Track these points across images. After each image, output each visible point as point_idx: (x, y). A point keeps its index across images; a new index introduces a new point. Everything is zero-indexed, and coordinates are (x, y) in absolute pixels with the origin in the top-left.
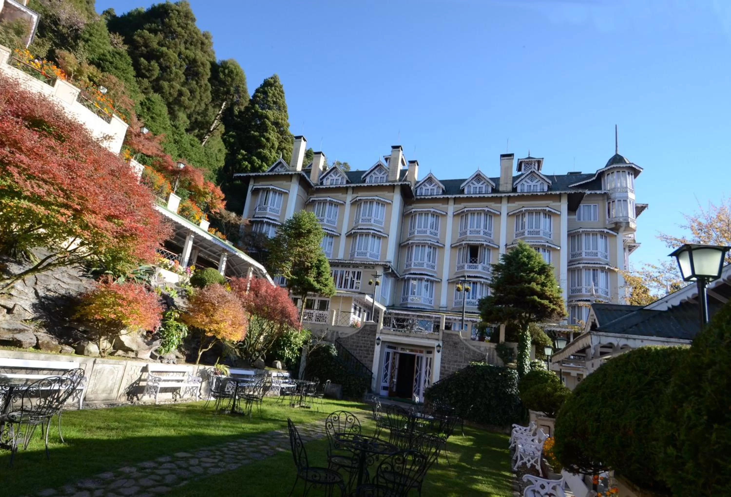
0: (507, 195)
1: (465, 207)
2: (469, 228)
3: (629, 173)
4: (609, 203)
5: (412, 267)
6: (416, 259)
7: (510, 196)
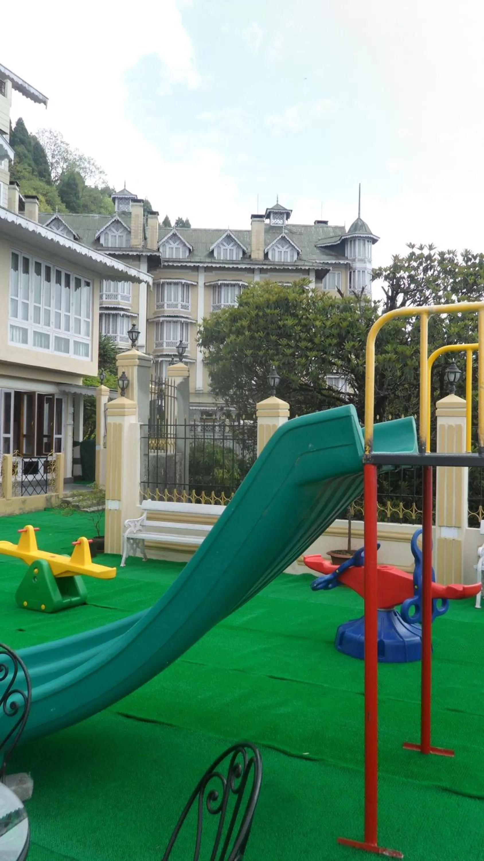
0: (260, 267)
1: (219, 280)
2: (222, 302)
3: (368, 241)
4: (351, 273)
5: (165, 347)
6: (168, 338)
7: (263, 268)
